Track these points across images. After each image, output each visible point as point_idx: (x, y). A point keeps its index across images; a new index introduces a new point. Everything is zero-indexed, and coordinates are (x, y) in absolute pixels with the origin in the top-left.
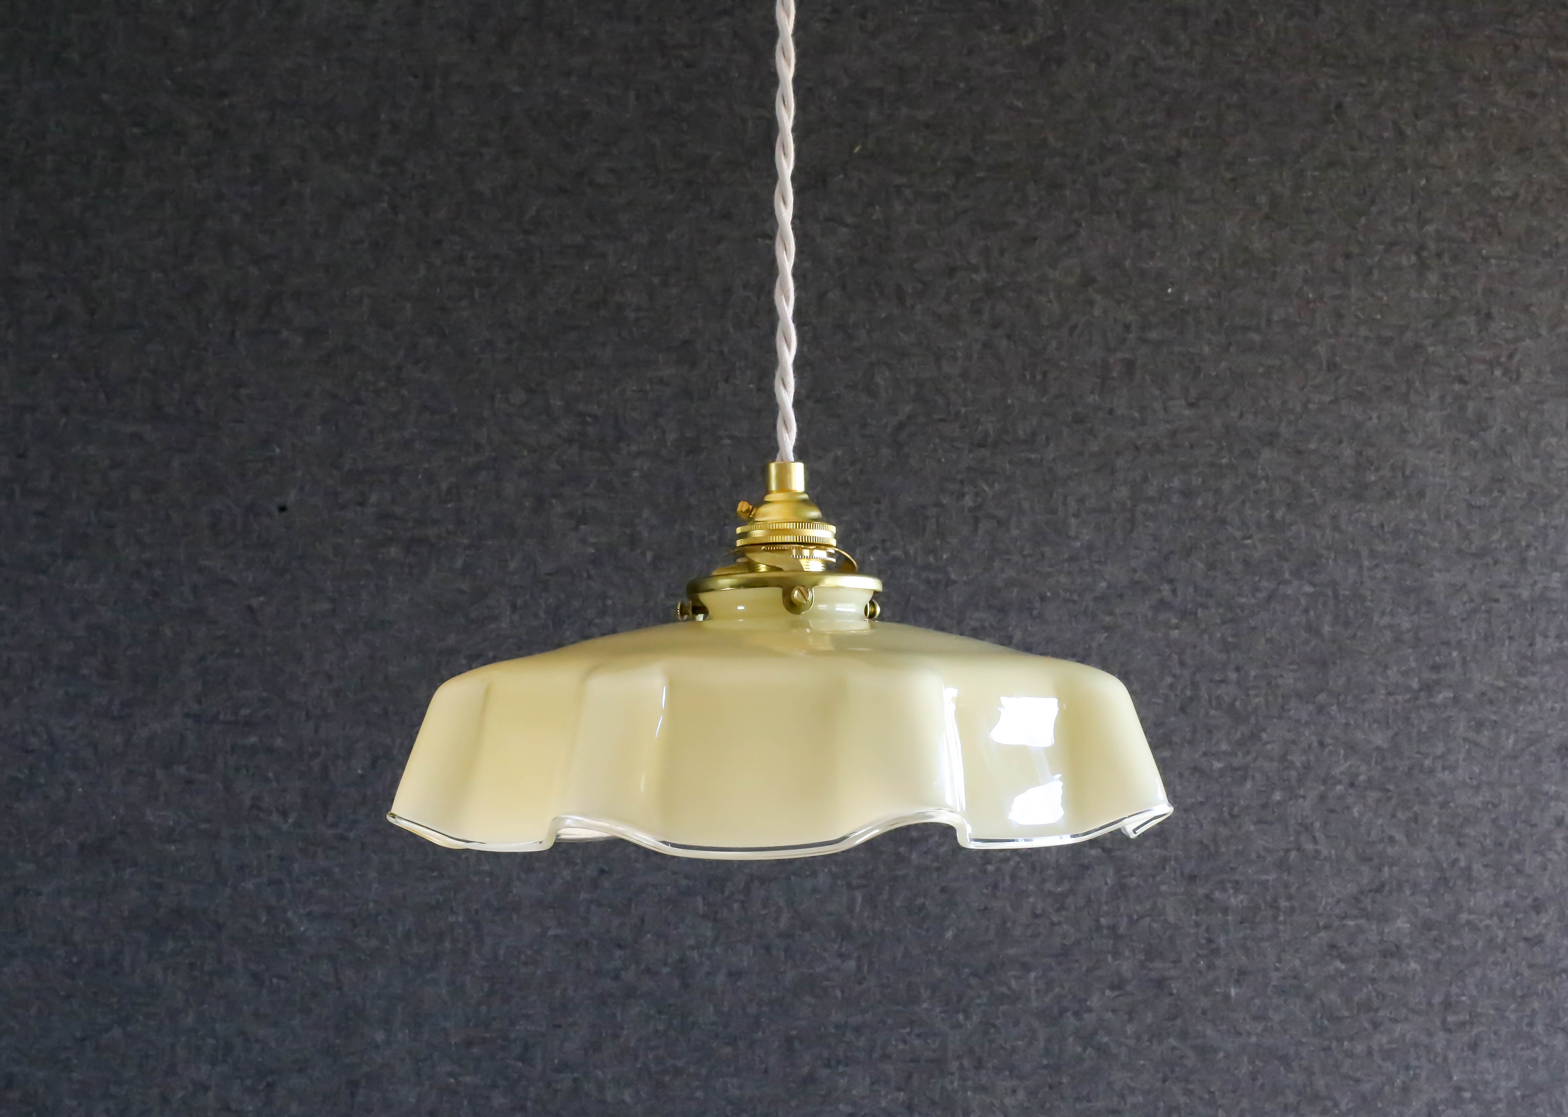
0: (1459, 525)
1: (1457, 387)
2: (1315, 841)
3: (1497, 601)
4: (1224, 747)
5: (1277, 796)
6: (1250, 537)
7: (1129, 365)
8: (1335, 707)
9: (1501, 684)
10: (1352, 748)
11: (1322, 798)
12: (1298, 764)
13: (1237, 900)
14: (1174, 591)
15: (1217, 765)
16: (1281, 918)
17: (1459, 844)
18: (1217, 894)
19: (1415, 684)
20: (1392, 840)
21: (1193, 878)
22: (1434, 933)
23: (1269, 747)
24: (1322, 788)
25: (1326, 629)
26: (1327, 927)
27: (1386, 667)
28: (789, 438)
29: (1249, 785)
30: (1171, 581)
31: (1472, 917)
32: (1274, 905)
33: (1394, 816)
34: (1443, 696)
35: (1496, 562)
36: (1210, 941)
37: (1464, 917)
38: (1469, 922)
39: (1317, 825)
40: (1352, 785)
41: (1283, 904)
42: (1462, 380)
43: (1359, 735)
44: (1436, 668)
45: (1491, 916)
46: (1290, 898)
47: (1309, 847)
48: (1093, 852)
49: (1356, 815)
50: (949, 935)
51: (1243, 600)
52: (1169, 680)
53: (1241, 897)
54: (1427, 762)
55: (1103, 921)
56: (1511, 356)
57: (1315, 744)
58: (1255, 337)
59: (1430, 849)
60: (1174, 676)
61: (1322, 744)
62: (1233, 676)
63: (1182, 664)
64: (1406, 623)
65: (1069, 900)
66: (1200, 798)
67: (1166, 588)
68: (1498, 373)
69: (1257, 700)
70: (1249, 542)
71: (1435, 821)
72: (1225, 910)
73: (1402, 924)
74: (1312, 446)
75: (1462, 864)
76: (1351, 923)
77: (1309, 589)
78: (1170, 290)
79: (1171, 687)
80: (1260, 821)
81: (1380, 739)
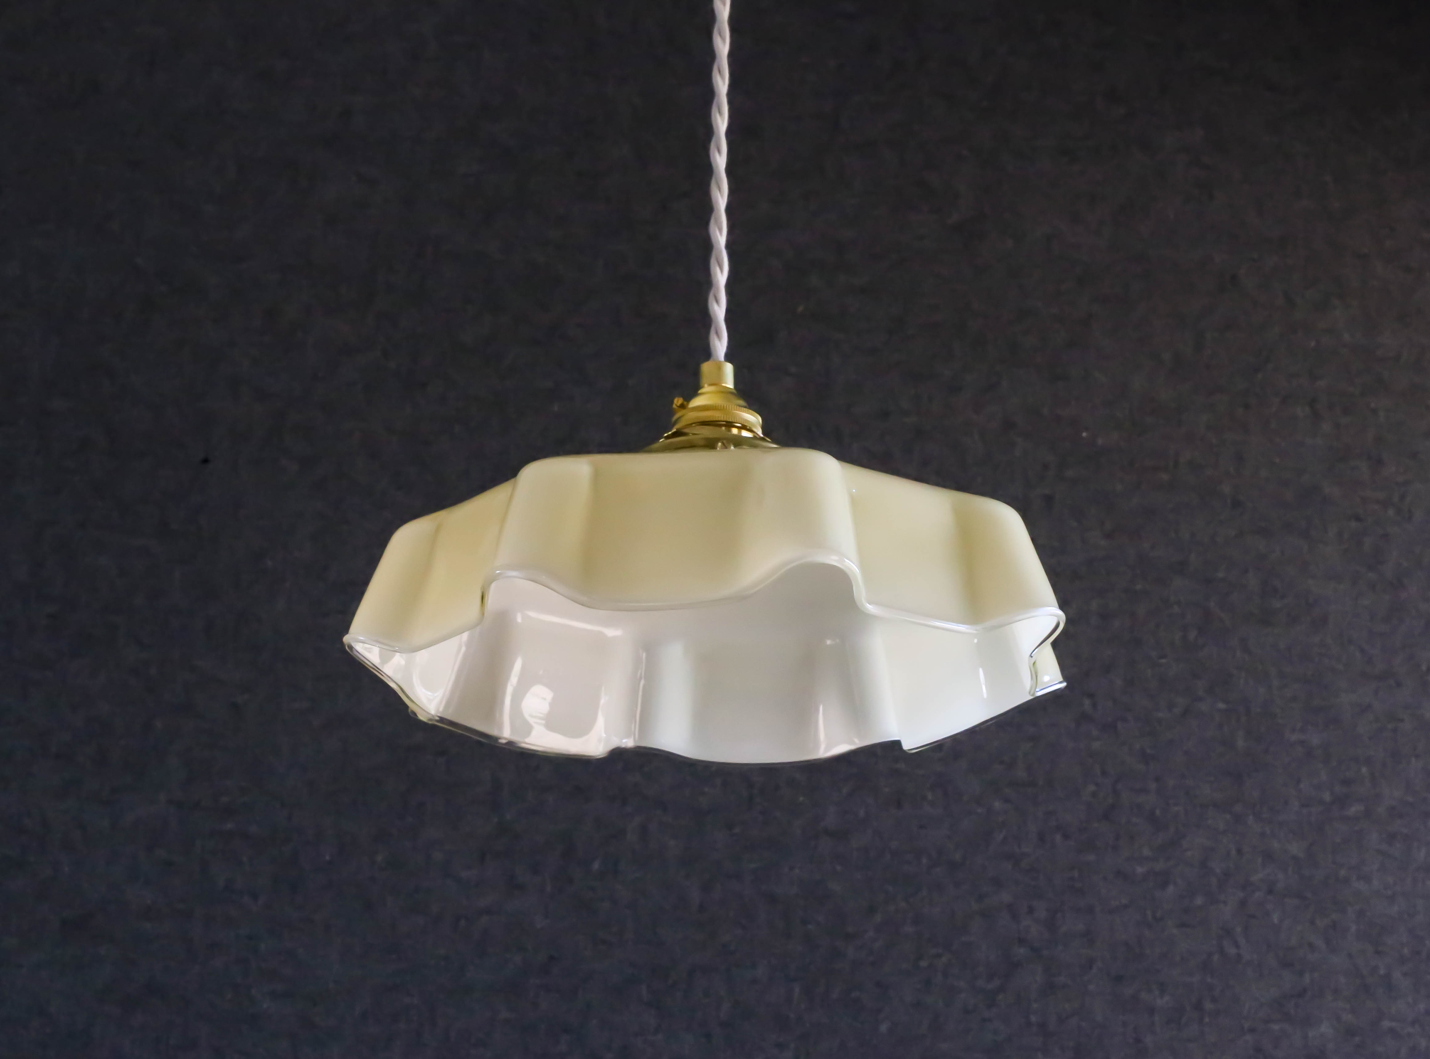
0: (1362, 651)
1: (1353, 524)
2: (1237, 946)
3: (1402, 721)
4: (1146, 852)
5: (1199, 901)
6: (1164, 657)
7: (1049, 499)
8: (1251, 817)
9: (1410, 799)
10: (1268, 856)
11: (1243, 903)
12: (1218, 871)
13: (1163, 1002)
14: (1094, 706)
15: (1140, 870)
16: (1207, 1020)
17: (1378, 952)
18: (1144, 995)
19: (1327, 797)
20: (1311, 945)
21: (1119, 979)
22: (1357, 1039)
23: (1189, 854)
24: (1241, 894)
25: (1240, 743)
26: (1252, 1030)
27: (1299, 781)
28: (721, 346)
29: (1171, 889)
30: (1091, 696)
31: (1394, 1024)
32: (1198, 1007)
33: (1312, 922)
34: (1355, 809)
35: (1399, 685)
36: (1138, 1040)
37: (1386, 1024)
38: (1391, 1030)
39: (1239, 929)
40: (1270, 892)
41: (1208, 1006)
42: (1358, 519)
43: (1276, 845)
44: (1347, 782)
45: (1413, 1023)
46: (1214, 1000)
47: (1232, 951)
48: (1022, 951)
49: (1276, 921)
50: (884, 1028)
51: (1160, 715)
52: (1092, 788)
53: (1167, 998)
54: (1343, 873)
55: (1033, 1019)
56: (1402, 497)
57: (1234, 852)
58: (1165, 477)
59: (1350, 956)
60: (1097, 784)
61: (1239, 851)
62: (1153, 786)
63: (1104, 773)
64: (1315, 739)
65: (1000, 997)
66: (1124, 901)
67: (1087, 702)
68: (1391, 512)
69: (1176, 808)
70: (1163, 661)
71: (1354, 928)
72: (1152, 1011)
73: (1325, 1028)
74: (1221, 575)
75: (1382, 972)
76: (1276, 1027)
77: (1221, 706)
78: (1084, 434)
79: (1094, 795)
80: (1183, 925)
81: (1296, 849)
